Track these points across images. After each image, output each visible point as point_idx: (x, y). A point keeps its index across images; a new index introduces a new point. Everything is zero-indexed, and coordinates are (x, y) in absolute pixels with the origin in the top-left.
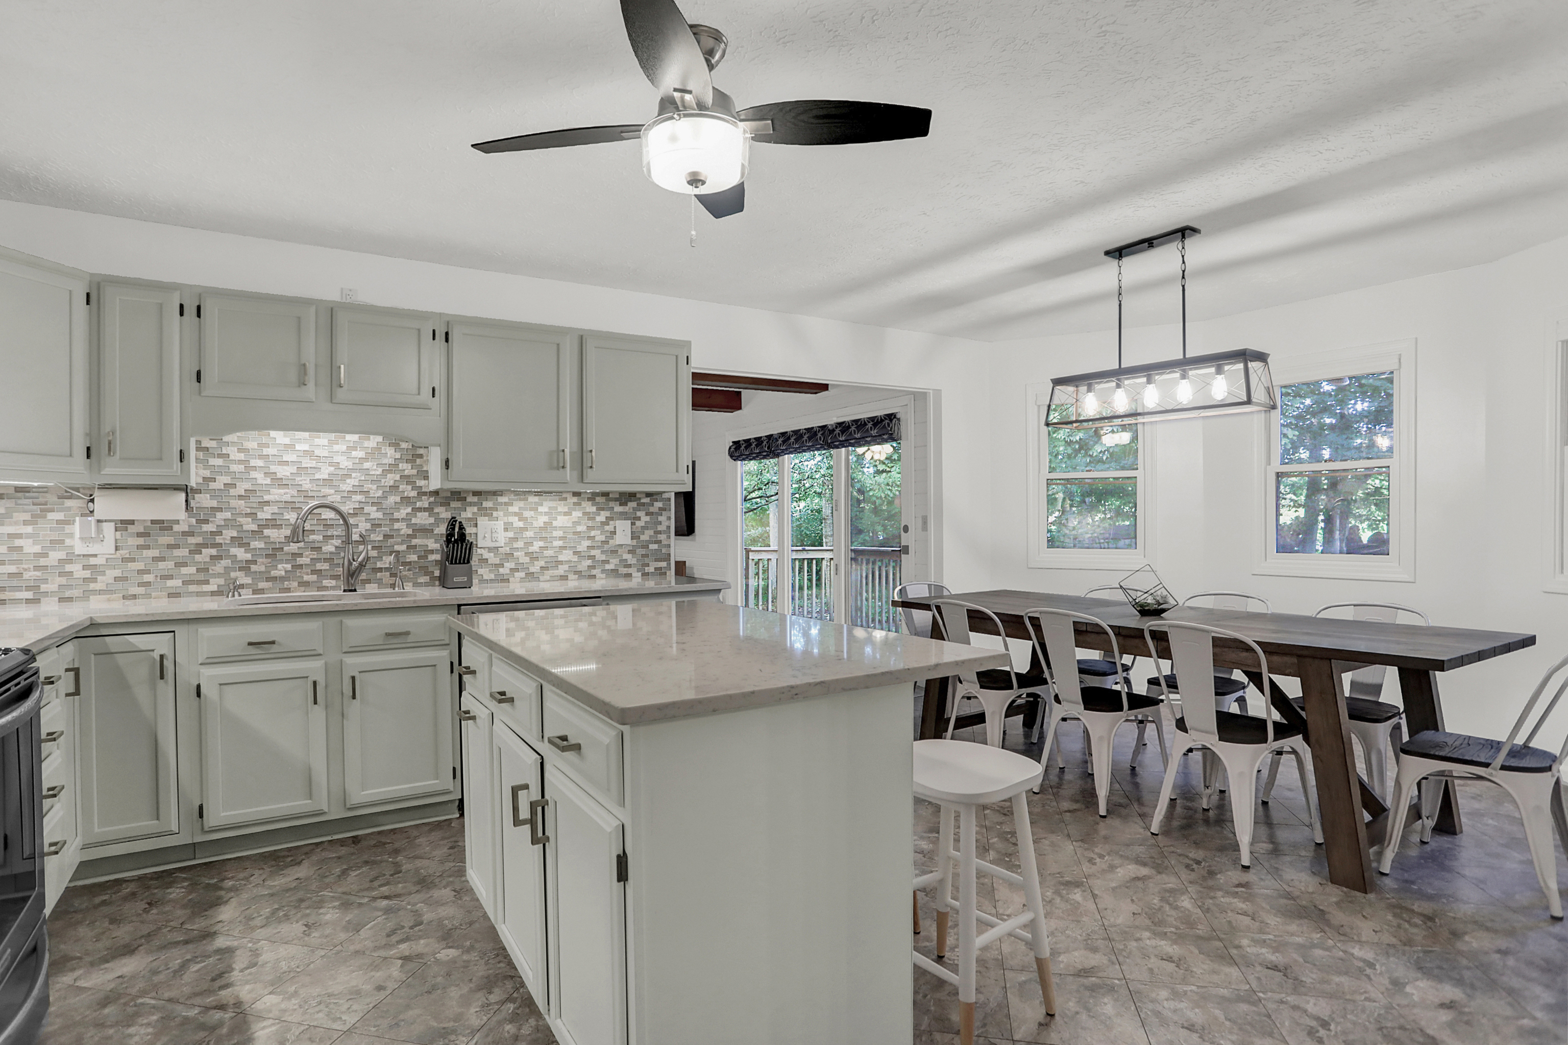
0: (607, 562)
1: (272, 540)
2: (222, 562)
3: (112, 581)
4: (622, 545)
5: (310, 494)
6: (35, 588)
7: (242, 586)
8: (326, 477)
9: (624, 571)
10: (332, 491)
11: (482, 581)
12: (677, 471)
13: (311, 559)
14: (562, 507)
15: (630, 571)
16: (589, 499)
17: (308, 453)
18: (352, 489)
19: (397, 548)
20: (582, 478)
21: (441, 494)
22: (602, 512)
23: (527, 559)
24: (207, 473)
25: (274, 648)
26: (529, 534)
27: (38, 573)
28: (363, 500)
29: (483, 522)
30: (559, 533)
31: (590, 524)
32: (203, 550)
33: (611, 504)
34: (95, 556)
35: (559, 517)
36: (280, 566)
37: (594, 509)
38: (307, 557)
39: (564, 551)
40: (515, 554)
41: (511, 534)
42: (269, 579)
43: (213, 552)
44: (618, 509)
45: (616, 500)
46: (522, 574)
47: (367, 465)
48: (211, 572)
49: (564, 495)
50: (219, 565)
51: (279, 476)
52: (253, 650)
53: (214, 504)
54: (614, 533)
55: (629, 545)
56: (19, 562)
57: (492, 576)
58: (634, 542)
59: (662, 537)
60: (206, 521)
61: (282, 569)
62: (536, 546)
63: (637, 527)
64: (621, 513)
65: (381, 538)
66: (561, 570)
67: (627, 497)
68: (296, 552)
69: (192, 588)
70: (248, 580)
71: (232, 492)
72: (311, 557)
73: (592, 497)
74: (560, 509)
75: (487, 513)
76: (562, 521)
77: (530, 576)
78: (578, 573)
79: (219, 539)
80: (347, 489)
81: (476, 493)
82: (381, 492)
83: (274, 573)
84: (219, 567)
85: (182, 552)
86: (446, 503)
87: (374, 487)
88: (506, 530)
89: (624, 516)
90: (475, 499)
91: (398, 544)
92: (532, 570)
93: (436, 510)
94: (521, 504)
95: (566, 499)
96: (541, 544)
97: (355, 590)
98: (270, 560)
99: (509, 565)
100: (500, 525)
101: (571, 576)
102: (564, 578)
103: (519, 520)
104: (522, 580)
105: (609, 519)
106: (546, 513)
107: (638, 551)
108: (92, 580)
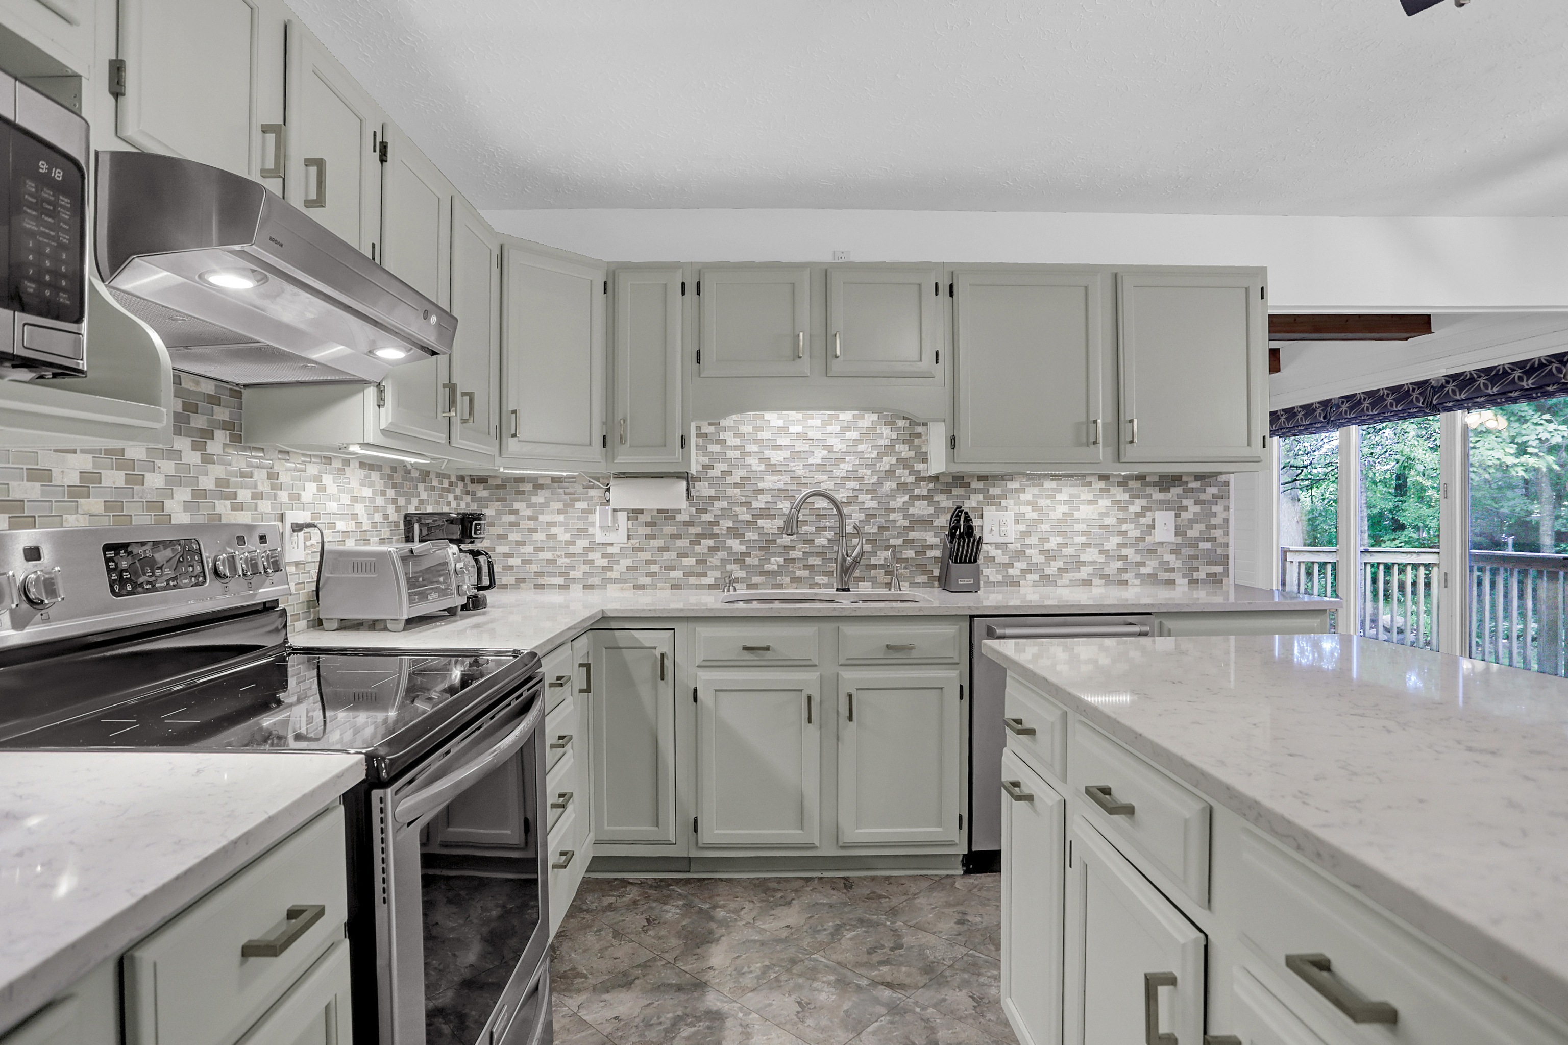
0: (1143, 564)
1: (765, 531)
2: (719, 553)
3: (625, 570)
4: (1162, 543)
5: (804, 481)
6: (565, 574)
7: (737, 580)
8: (819, 461)
9: (1166, 576)
10: (825, 477)
11: (989, 583)
12: (1249, 444)
13: (803, 553)
14: (1086, 494)
15: (1172, 576)
16: (1120, 484)
17: (803, 437)
18: (845, 475)
19: (892, 542)
20: (1118, 458)
21: (942, 480)
22: (1137, 501)
23: (1041, 559)
24: (706, 460)
25: (768, 655)
26: (1045, 527)
27: (568, 560)
28: (857, 488)
29: (990, 513)
30: (1080, 527)
31: (1121, 515)
32: (702, 541)
33: (1149, 490)
34: (612, 544)
35: (1082, 507)
36: (773, 560)
37: (1126, 496)
38: (799, 550)
39: (1088, 550)
40: (1027, 551)
41: (1022, 528)
42: (763, 573)
43: (711, 542)
44: (1158, 496)
45: (1155, 484)
46: (1036, 577)
47: (861, 447)
48: (709, 564)
49: (1088, 479)
50: (717, 557)
51: (773, 461)
52: (748, 656)
53: (712, 492)
54: (1153, 527)
55: (1172, 543)
56: (553, 549)
57: (1000, 578)
58: (1179, 540)
59: (1218, 533)
60: (705, 511)
61: (776, 562)
62: (1054, 542)
63: (1182, 520)
64: (1162, 502)
65: (876, 531)
66: (1084, 573)
67: (1169, 481)
68: (789, 544)
69: (692, 580)
70: (742, 574)
71: (729, 480)
72: (803, 550)
73: (1123, 483)
74: (1083, 497)
75: (993, 501)
76: (1085, 511)
77: (1046, 579)
78: (1106, 577)
79: (716, 530)
80: (841, 475)
81: (982, 478)
82: (876, 477)
83: (767, 567)
84: (715, 560)
85: (683, 543)
86: (947, 490)
87: (869, 472)
88: (1017, 522)
89: (1165, 505)
90: (980, 485)
91: (894, 538)
92: (1048, 571)
94: (1036, 490)
95: (1090, 484)
96: (1059, 540)
97: (848, 590)
98: (763, 553)
99: (1020, 565)
100: (1009, 516)
101: (1096, 581)
102: (1087, 583)
103: (1033, 511)
104: (1035, 584)
105: (1146, 509)
106: (1066, 502)
107: (1183, 551)
108: (609, 568)
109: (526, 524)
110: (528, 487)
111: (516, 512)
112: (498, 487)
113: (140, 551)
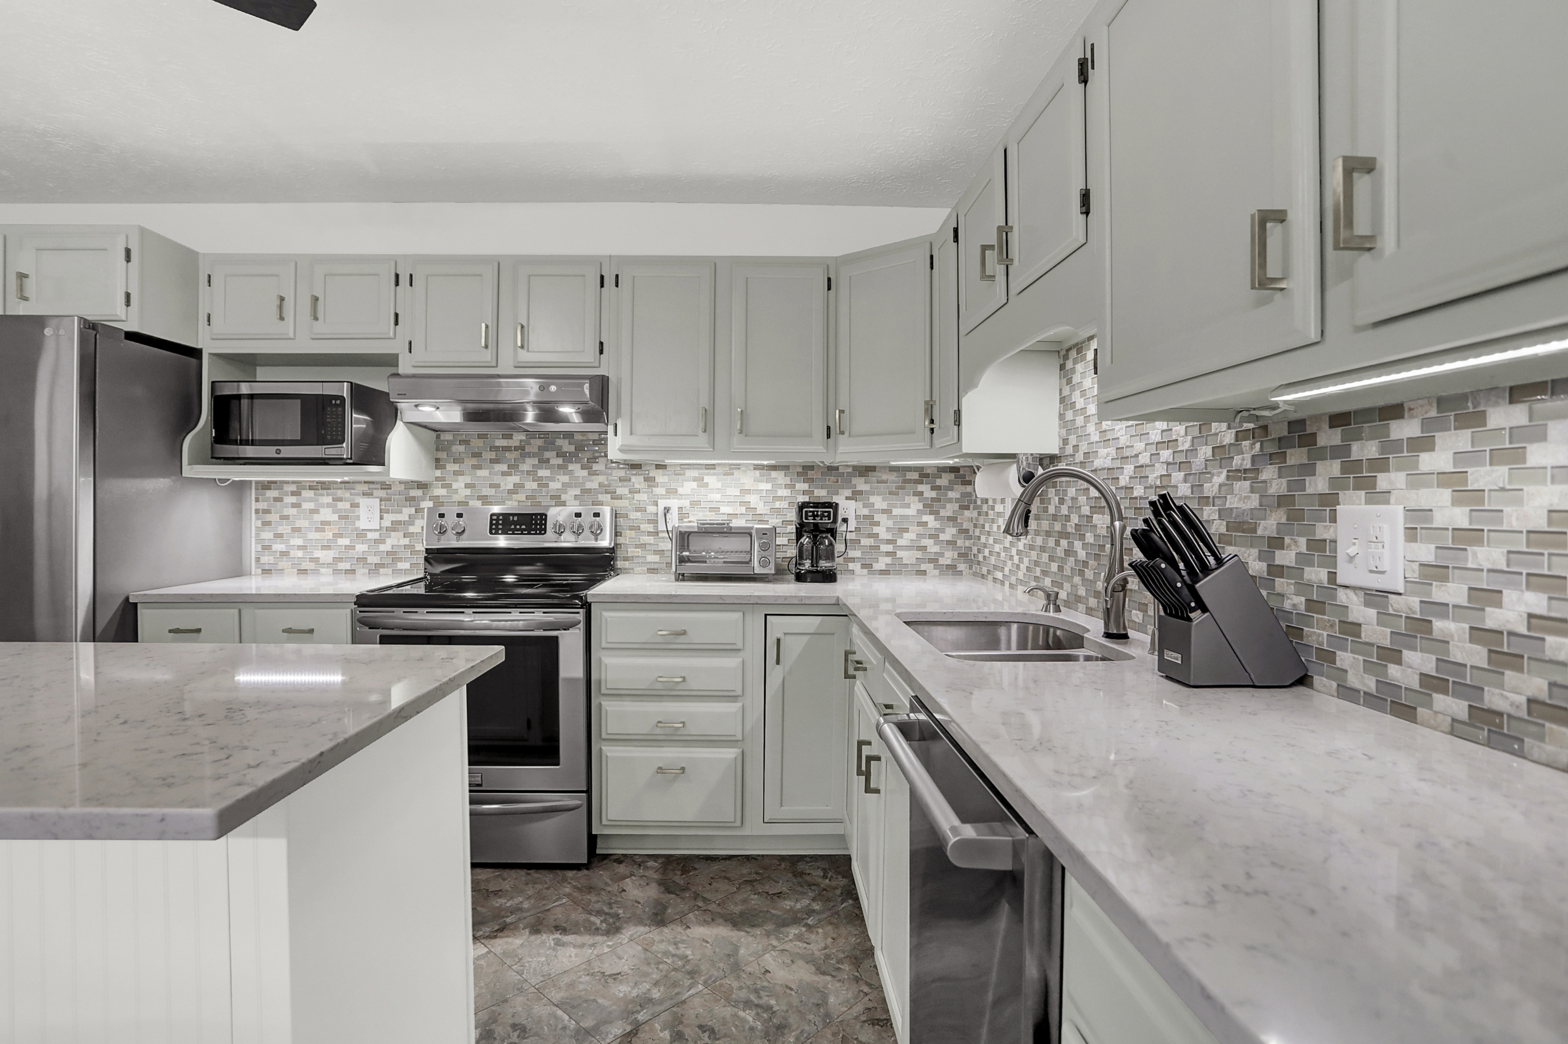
23: (1476, 655)
26: (1490, 558)
40: (1438, 625)
41: (1426, 552)
46: (1458, 707)
75: (1359, 475)
88: (1411, 534)
92: (1494, 699)
93: (1264, 476)
94: (1462, 440)
96: (1537, 602)
97: (1123, 639)
100: (1396, 517)
103: (1455, 502)
104: (1456, 729)
113: (511, 518)
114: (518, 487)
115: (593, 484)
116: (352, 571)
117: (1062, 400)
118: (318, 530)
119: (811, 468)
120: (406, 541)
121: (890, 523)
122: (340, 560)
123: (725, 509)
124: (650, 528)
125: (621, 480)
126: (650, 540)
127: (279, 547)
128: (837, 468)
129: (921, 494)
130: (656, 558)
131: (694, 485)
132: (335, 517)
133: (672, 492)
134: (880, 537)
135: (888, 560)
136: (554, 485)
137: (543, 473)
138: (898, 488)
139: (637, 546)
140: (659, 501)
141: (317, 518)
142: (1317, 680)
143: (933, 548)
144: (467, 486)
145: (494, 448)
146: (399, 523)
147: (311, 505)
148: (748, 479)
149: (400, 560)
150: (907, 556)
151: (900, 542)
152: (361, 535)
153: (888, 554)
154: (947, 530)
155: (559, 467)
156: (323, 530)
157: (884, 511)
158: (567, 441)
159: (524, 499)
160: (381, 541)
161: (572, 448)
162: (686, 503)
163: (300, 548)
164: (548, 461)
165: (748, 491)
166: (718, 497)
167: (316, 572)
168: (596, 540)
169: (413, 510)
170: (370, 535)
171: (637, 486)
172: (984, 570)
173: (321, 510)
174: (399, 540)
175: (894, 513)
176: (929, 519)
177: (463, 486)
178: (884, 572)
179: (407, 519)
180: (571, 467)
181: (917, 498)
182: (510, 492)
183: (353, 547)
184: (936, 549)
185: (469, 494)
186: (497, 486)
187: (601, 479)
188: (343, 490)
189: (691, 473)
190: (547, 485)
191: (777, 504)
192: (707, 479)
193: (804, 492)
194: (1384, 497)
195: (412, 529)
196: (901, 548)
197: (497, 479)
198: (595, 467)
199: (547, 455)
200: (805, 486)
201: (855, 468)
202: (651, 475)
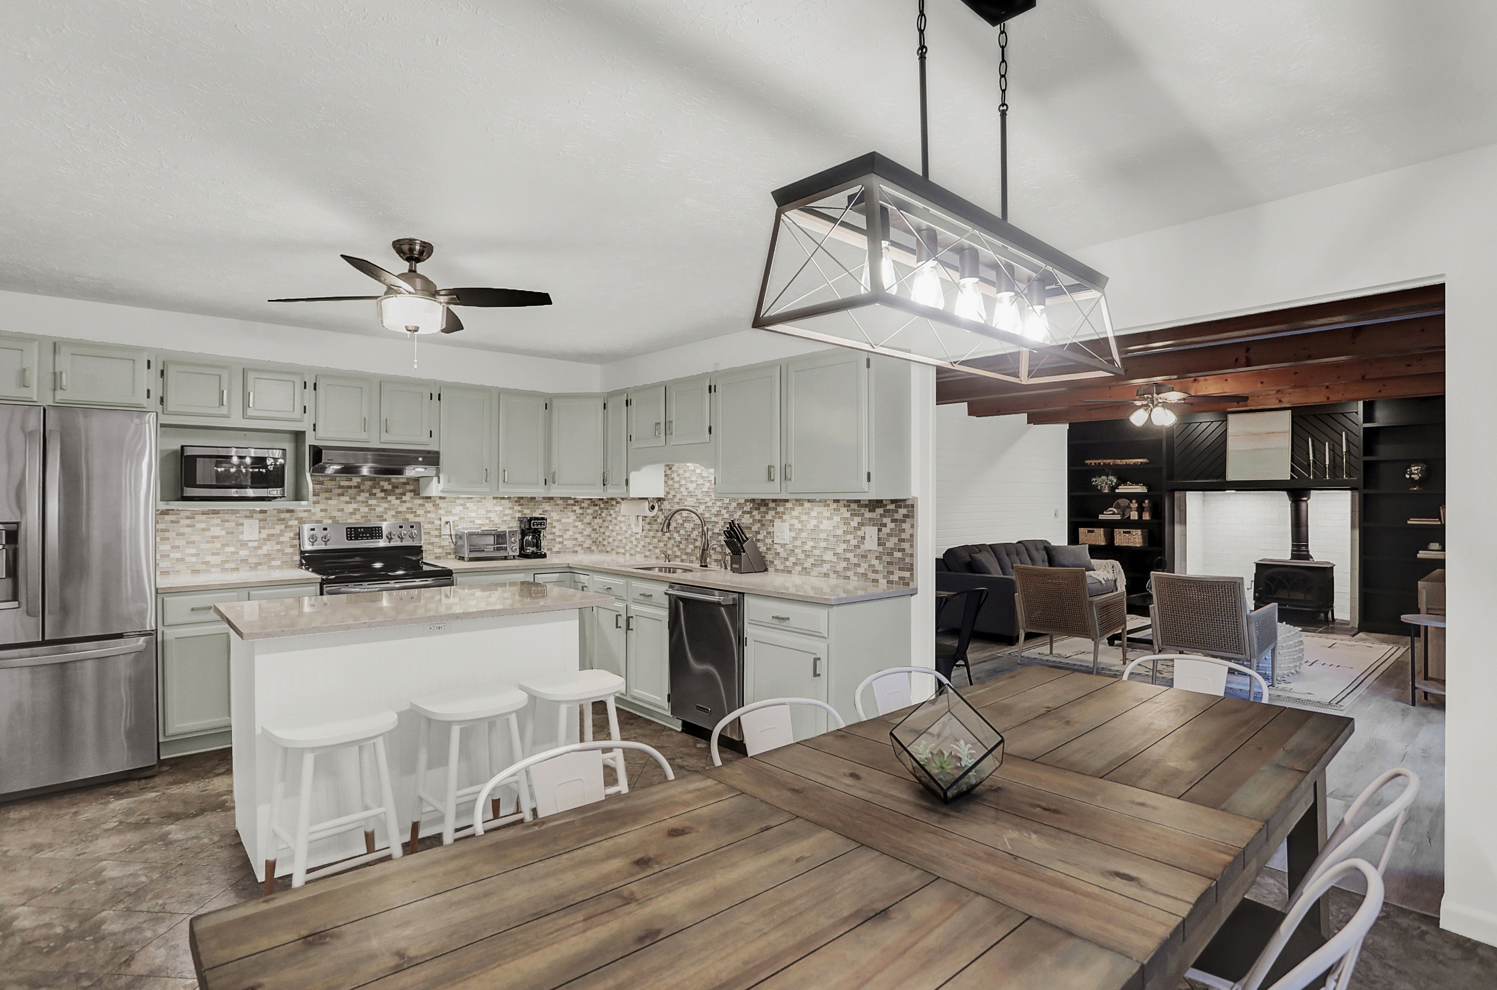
0: (859, 565)
3: (642, 547)
4: (872, 550)
5: (701, 501)
6: (624, 548)
7: (676, 557)
8: (706, 490)
9: (875, 575)
11: (776, 569)
14: (827, 513)
15: (878, 575)
16: (844, 506)
17: (700, 476)
21: (757, 502)
22: (855, 518)
23: (803, 556)
24: (667, 489)
26: (804, 535)
27: (625, 541)
29: (777, 522)
30: (824, 536)
33: (863, 510)
34: (638, 533)
37: (848, 515)
39: (827, 552)
40: (796, 550)
41: (793, 534)
42: (686, 554)
44: (868, 515)
45: (866, 506)
46: (800, 568)
49: (827, 503)
51: (690, 490)
54: (865, 538)
55: (877, 551)
56: (621, 534)
57: (782, 566)
58: (881, 549)
59: (905, 545)
61: (691, 547)
62: (809, 546)
63: (883, 534)
64: (869, 520)
66: (826, 568)
67: (874, 504)
68: (696, 538)
70: (679, 553)
71: (675, 500)
73: (848, 505)
74: (825, 515)
75: (779, 515)
76: (826, 525)
77: (804, 570)
78: (839, 572)
80: (715, 498)
81: (774, 502)
82: (729, 500)
83: (689, 550)
86: (758, 509)
88: (790, 530)
89: (872, 522)
90: (773, 506)
92: (806, 564)
93: (753, 514)
94: (800, 510)
95: (828, 505)
96: (812, 544)
97: (706, 566)
98: (687, 542)
99: (792, 559)
100: (787, 526)
101: (832, 575)
102: (826, 575)
103: (798, 523)
104: (800, 573)
105: (861, 524)
106: (816, 518)
107: (884, 557)
108: (636, 546)
109: (614, 521)
110: (614, 503)
111: (611, 515)
112: (607, 502)
113: (359, 530)
114: (356, 511)
115: (403, 508)
116: (237, 569)
117: (666, 476)
118: (208, 542)
119: (522, 498)
120: (278, 547)
121: (560, 527)
122: (227, 561)
123: (478, 522)
124: (437, 533)
125: (420, 505)
126: (437, 540)
127: (175, 555)
128: (535, 498)
129: (575, 511)
130: (440, 550)
131: (461, 508)
132: (223, 533)
133: (449, 512)
134: (556, 534)
135: (560, 546)
136: (379, 510)
137: (371, 502)
138: (564, 508)
139: (429, 544)
140: (442, 518)
141: (208, 533)
142: (769, 569)
143: (581, 539)
144: (322, 510)
145: (340, 487)
146: (273, 535)
147: (203, 525)
148: (490, 504)
149: (274, 559)
150: (569, 544)
151: (565, 537)
152: (244, 544)
153: (560, 543)
154: (587, 529)
155: (382, 498)
156: (214, 542)
157: (557, 521)
158: (387, 483)
159: (360, 518)
160: (260, 548)
161: (390, 487)
162: (457, 518)
163: (193, 555)
164: (375, 494)
165: (490, 511)
166: (474, 514)
167: (208, 571)
168: (402, 542)
169: (283, 527)
170: (250, 544)
171: (429, 509)
172: (609, 549)
173: (212, 528)
174: (272, 547)
175: (562, 521)
176: (578, 524)
177: (319, 510)
178: (558, 552)
179: (279, 532)
180: (389, 498)
181: (573, 513)
182: (351, 514)
183: (237, 553)
184: (582, 539)
185: (323, 515)
186: (342, 510)
187: (408, 505)
188: (230, 515)
189: (459, 502)
190: (375, 509)
191: (505, 518)
192: (468, 505)
193: (519, 511)
194: (784, 521)
195: (282, 539)
196: (566, 539)
197: (342, 506)
198: (404, 498)
199: (374, 491)
200: (519, 508)
201: (544, 498)
202: (437, 502)
